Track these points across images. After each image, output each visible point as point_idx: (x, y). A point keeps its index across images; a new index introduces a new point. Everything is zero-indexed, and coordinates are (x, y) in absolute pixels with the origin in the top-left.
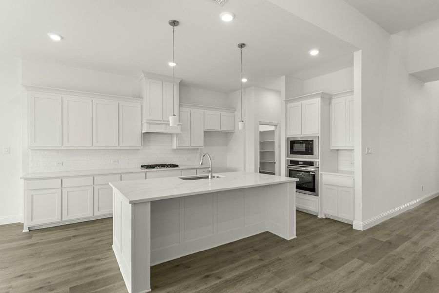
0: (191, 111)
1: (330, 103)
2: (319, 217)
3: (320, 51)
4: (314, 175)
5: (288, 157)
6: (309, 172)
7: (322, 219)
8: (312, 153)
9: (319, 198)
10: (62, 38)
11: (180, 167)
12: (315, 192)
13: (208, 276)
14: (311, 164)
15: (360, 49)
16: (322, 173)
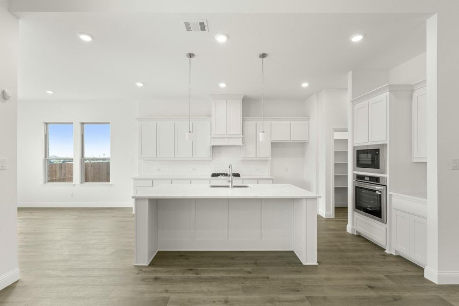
0: (256, 123)
1: (411, 97)
2: (387, 251)
3: (365, 35)
4: (380, 195)
5: (354, 170)
6: (375, 191)
7: (391, 255)
8: (377, 167)
9: (387, 226)
10: (144, 84)
11: (242, 177)
12: (381, 218)
13: (191, 270)
14: (376, 180)
15: (435, 13)
16: (390, 193)
